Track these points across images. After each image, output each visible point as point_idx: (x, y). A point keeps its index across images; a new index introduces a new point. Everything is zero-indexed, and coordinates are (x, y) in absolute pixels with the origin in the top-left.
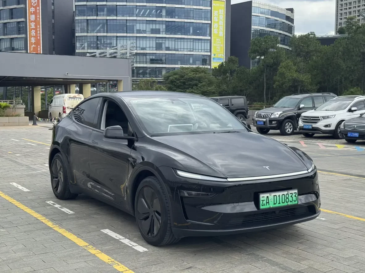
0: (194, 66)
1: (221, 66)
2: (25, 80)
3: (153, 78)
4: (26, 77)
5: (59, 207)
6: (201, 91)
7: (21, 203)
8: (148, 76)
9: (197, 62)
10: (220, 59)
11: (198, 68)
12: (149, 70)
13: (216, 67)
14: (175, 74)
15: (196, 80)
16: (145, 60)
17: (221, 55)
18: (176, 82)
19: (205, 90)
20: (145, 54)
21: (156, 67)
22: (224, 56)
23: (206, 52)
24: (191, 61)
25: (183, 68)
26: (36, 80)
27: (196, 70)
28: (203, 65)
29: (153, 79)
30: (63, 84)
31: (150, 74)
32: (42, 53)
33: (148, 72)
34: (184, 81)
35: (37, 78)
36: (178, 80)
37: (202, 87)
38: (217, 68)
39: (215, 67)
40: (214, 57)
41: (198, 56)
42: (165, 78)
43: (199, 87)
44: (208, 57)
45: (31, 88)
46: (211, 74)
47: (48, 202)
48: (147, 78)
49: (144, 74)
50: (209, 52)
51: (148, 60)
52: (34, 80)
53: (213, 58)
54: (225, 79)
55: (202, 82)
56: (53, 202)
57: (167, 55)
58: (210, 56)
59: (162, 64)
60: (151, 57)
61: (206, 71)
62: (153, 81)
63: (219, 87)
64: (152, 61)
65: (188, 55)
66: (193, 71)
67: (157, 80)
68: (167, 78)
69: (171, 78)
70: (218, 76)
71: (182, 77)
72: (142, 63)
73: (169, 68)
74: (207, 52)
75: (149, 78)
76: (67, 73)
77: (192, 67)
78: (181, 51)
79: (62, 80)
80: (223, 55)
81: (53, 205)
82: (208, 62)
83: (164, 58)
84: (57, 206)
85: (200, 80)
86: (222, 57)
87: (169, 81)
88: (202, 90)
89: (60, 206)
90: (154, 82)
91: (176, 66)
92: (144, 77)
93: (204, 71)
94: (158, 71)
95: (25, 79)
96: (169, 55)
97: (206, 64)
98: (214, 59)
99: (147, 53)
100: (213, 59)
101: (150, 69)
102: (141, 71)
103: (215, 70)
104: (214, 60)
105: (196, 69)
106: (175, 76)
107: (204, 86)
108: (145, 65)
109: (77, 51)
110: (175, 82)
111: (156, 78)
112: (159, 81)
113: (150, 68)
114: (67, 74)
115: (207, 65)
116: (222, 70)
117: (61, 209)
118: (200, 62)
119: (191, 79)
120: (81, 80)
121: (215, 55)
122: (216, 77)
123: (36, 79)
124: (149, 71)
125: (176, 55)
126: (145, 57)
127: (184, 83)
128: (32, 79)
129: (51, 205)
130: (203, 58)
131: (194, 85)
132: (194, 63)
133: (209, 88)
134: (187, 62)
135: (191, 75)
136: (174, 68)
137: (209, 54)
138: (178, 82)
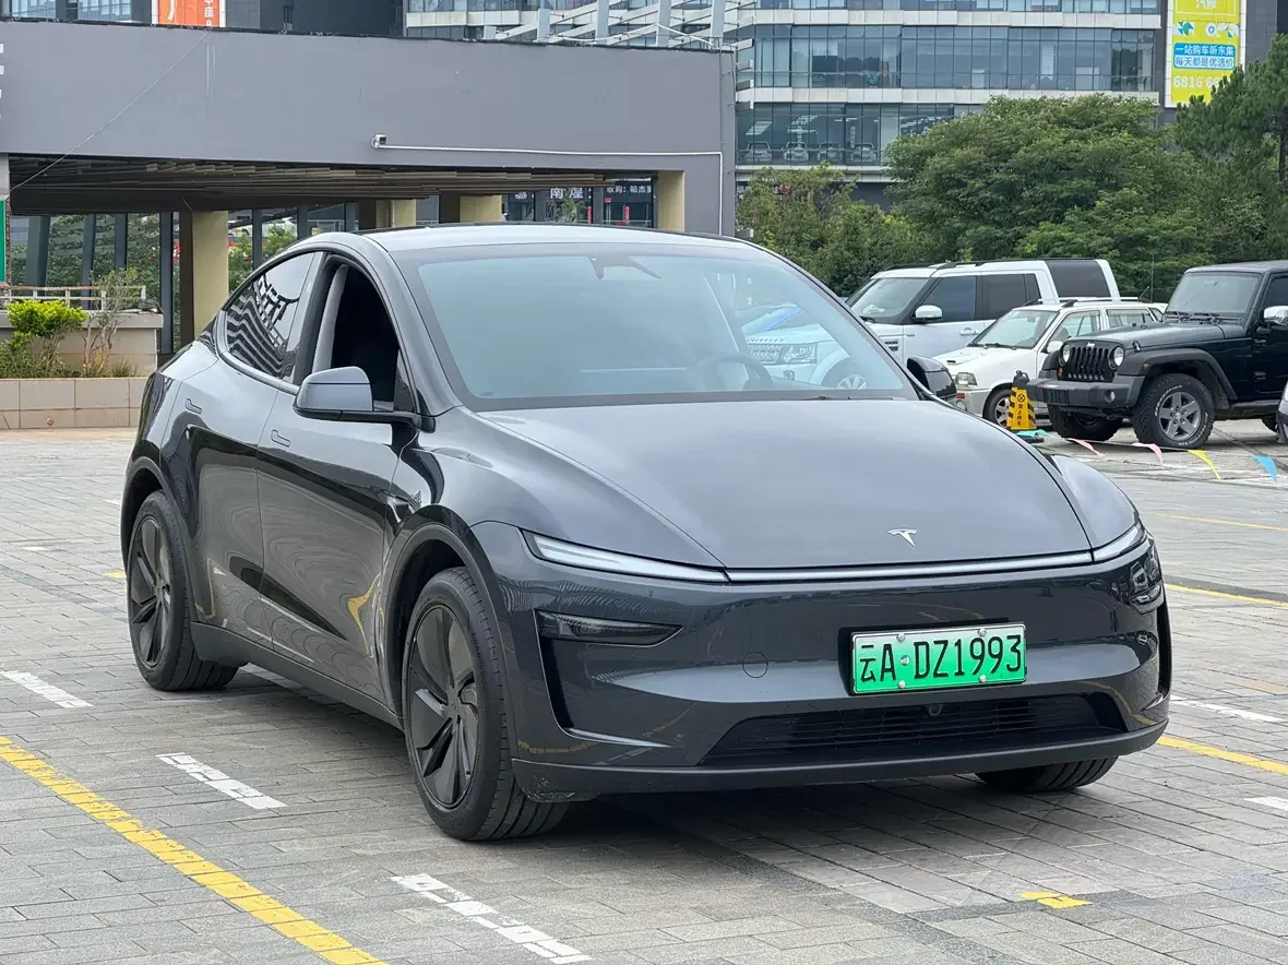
0: (1072, 96)
1: (1232, 89)
2: (153, 176)
3: (831, 168)
4: (162, 162)
5: (484, 916)
6: (1111, 235)
7: (252, 882)
8: (800, 151)
9: (1079, 71)
10: (1220, 50)
11: (1093, 103)
12: (805, 119)
13: (1201, 98)
14: (961, 139)
15: (1084, 174)
16: (783, 66)
17: (1223, 27)
18: (965, 185)
19: (1141, 230)
20: (788, 33)
21: (847, 104)
22: (1244, 33)
23: (1134, 12)
24: (1048, 67)
25: (1004, 107)
26: (216, 177)
27: (1084, 119)
28: (1115, 86)
29: (830, 174)
30: (353, 200)
31: (810, 142)
32: (223, 24)
33: (799, 131)
34: (1014, 177)
35: (217, 163)
36: (976, 172)
37: (1118, 213)
38: (1208, 100)
39: (1192, 100)
40: (1183, 39)
41: (1089, 36)
42: (900, 164)
43: (1104, 213)
44: (1147, 41)
45: (181, 223)
46: (1170, 138)
47: (409, 882)
48: (796, 168)
49: (778, 142)
50: (1152, 12)
51: (803, 66)
52: (202, 177)
53: (1177, 45)
54: (1254, 162)
55: (1117, 187)
56: (439, 885)
57: (912, 34)
58: (1159, 36)
59: (881, 83)
60: (820, 49)
61: (1140, 118)
62: (831, 180)
63: (1217, 208)
64: (825, 71)
65: (1027, 35)
66: (1063, 123)
67: (847, 174)
68: (910, 164)
69: (935, 163)
70: (1209, 146)
71: (1004, 154)
72: (768, 81)
73: (916, 110)
74: (1141, 11)
75: (807, 168)
76: (378, 137)
77: (1059, 102)
78: (989, 10)
79: (352, 174)
80: (1233, 27)
81: (439, 900)
82: (1146, 71)
83: (888, 55)
84: (469, 907)
85: (1105, 174)
86: (1228, 42)
87: (925, 179)
88: (1118, 228)
89: (488, 909)
90: (836, 186)
91: (963, 96)
92: (777, 158)
93: (1130, 121)
94: (852, 123)
95: (152, 168)
96: (922, 34)
97: (1133, 84)
98: (1182, 53)
99: (794, 25)
100: (1176, 53)
101: (809, 113)
102: (760, 128)
103: (1190, 115)
104: (1184, 58)
105: (1081, 109)
106: (958, 153)
107: (1127, 205)
108: (784, 95)
109: (412, 20)
110: (961, 184)
111: (844, 163)
112: (865, 180)
113: (810, 107)
114: (383, 140)
115: (1141, 87)
116: (1237, 113)
117: (501, 931)
118: (1097, 71)
119: (1058, 169)
120: (453, 175)
121: (1186, 28)
122: (1198, 157)
123: (212, 169)
124: (808, 126)
125: (959, 34)
126: (783, 48)
127: (1011, 191)
128: (193, 169)
129: (427, 903)
130: (1118, 47)
131: (1066, 203)
132: (1065, 78)
133: (1159, 221)
134: (1025, 74)
135: (1053, 141)
136: (949, 110)
137: (1153, 22)
138: (979, 184)
